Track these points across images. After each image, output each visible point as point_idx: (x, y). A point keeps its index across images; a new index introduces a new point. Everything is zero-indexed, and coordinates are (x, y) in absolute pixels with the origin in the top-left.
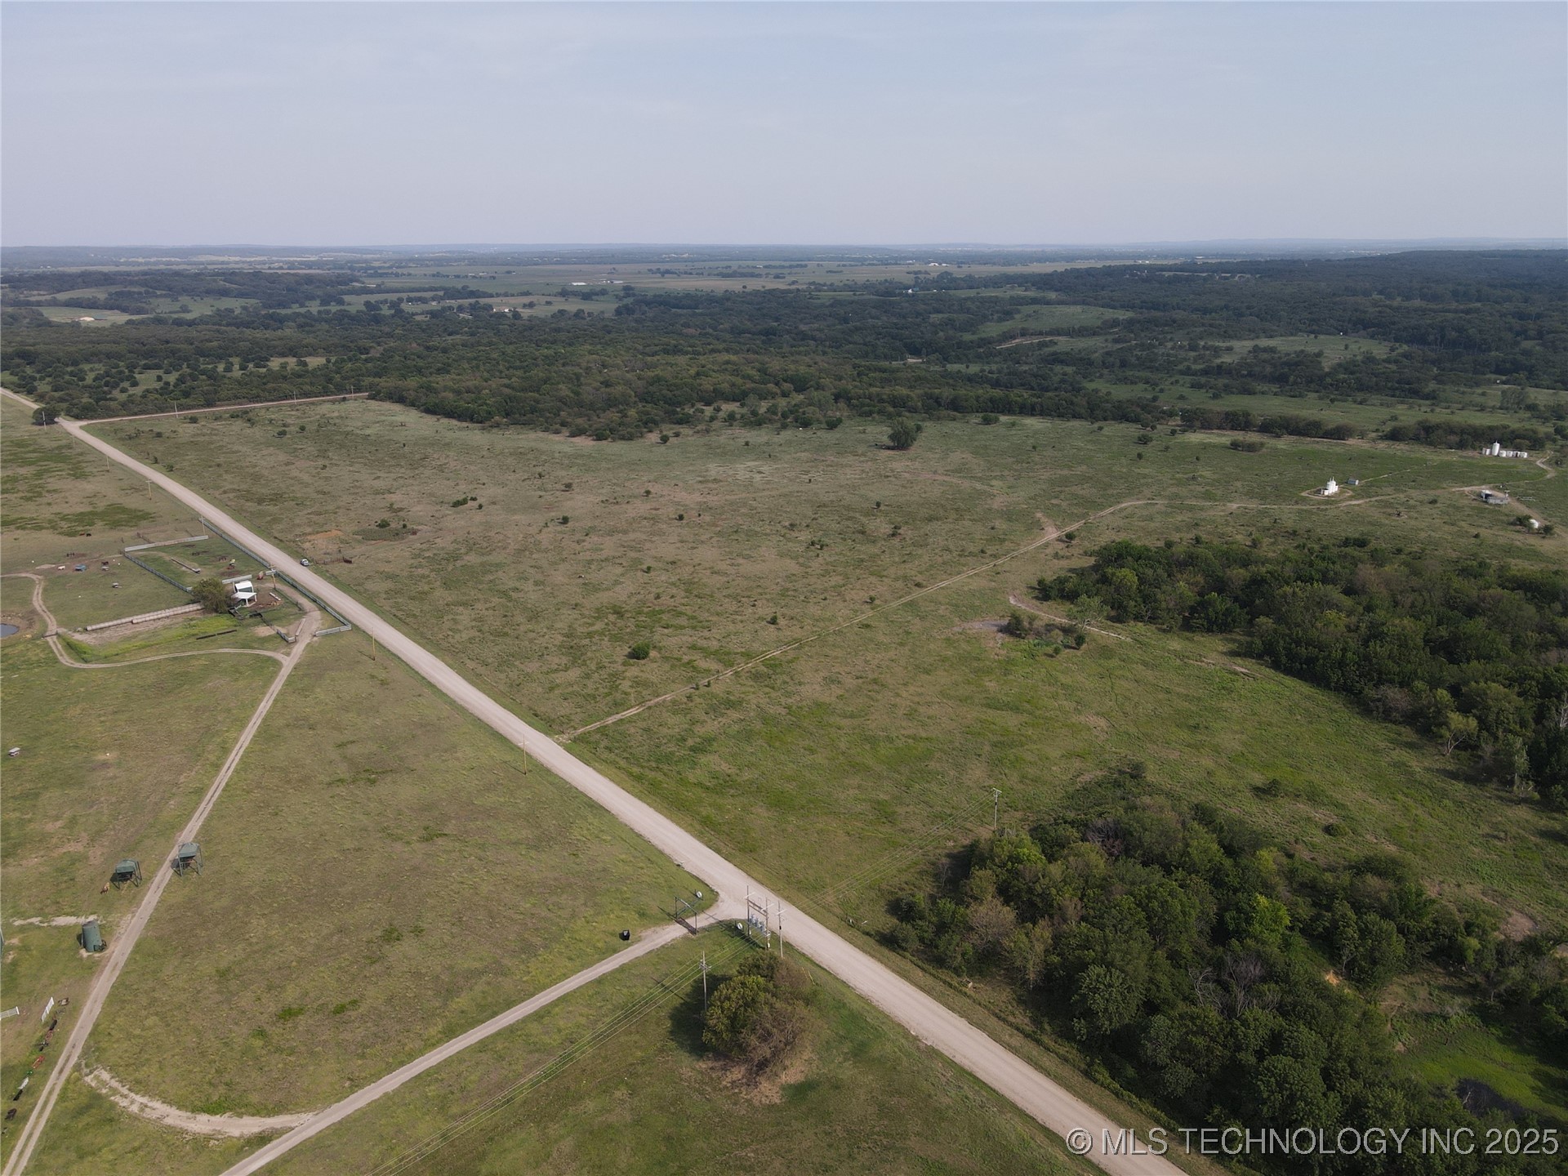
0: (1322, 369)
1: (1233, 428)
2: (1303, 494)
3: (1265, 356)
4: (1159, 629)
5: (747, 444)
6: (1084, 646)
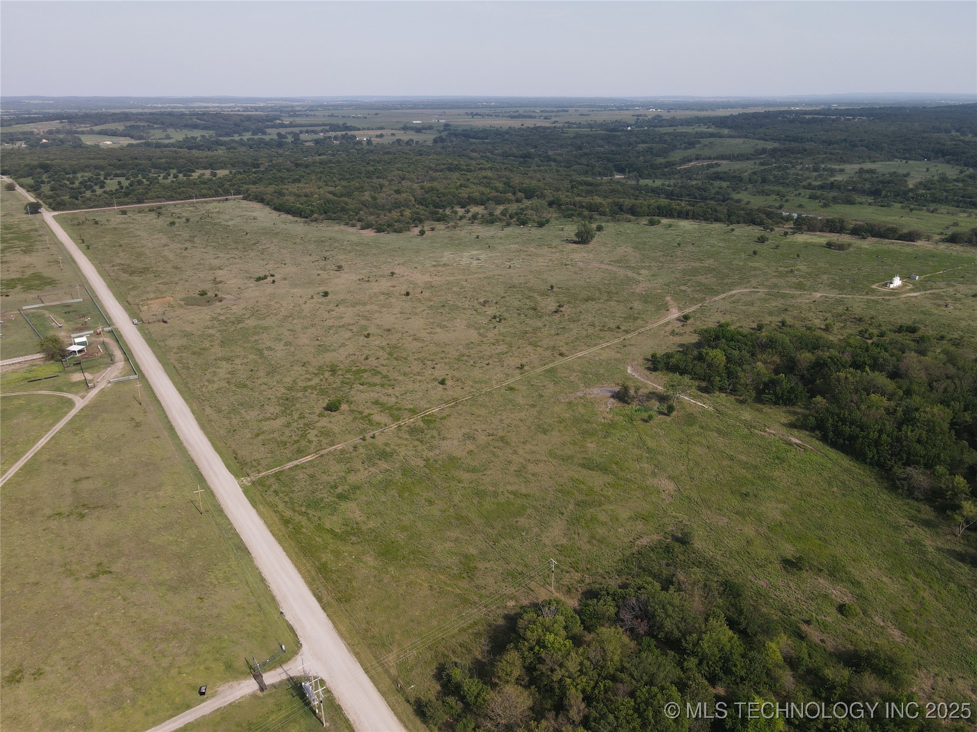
0: (907, 186)
1: (831, 231)
2: (874, 287)
3: (867, 176)
4: (737, 400)
5: (478, 237)
6: (674, 413)
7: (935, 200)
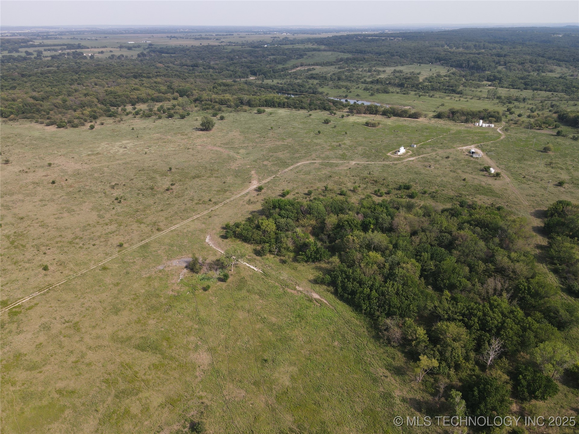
0: (419, 81)
2: (388, 154)
3: (397, 74)
7: (434, 89)
